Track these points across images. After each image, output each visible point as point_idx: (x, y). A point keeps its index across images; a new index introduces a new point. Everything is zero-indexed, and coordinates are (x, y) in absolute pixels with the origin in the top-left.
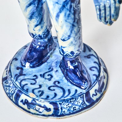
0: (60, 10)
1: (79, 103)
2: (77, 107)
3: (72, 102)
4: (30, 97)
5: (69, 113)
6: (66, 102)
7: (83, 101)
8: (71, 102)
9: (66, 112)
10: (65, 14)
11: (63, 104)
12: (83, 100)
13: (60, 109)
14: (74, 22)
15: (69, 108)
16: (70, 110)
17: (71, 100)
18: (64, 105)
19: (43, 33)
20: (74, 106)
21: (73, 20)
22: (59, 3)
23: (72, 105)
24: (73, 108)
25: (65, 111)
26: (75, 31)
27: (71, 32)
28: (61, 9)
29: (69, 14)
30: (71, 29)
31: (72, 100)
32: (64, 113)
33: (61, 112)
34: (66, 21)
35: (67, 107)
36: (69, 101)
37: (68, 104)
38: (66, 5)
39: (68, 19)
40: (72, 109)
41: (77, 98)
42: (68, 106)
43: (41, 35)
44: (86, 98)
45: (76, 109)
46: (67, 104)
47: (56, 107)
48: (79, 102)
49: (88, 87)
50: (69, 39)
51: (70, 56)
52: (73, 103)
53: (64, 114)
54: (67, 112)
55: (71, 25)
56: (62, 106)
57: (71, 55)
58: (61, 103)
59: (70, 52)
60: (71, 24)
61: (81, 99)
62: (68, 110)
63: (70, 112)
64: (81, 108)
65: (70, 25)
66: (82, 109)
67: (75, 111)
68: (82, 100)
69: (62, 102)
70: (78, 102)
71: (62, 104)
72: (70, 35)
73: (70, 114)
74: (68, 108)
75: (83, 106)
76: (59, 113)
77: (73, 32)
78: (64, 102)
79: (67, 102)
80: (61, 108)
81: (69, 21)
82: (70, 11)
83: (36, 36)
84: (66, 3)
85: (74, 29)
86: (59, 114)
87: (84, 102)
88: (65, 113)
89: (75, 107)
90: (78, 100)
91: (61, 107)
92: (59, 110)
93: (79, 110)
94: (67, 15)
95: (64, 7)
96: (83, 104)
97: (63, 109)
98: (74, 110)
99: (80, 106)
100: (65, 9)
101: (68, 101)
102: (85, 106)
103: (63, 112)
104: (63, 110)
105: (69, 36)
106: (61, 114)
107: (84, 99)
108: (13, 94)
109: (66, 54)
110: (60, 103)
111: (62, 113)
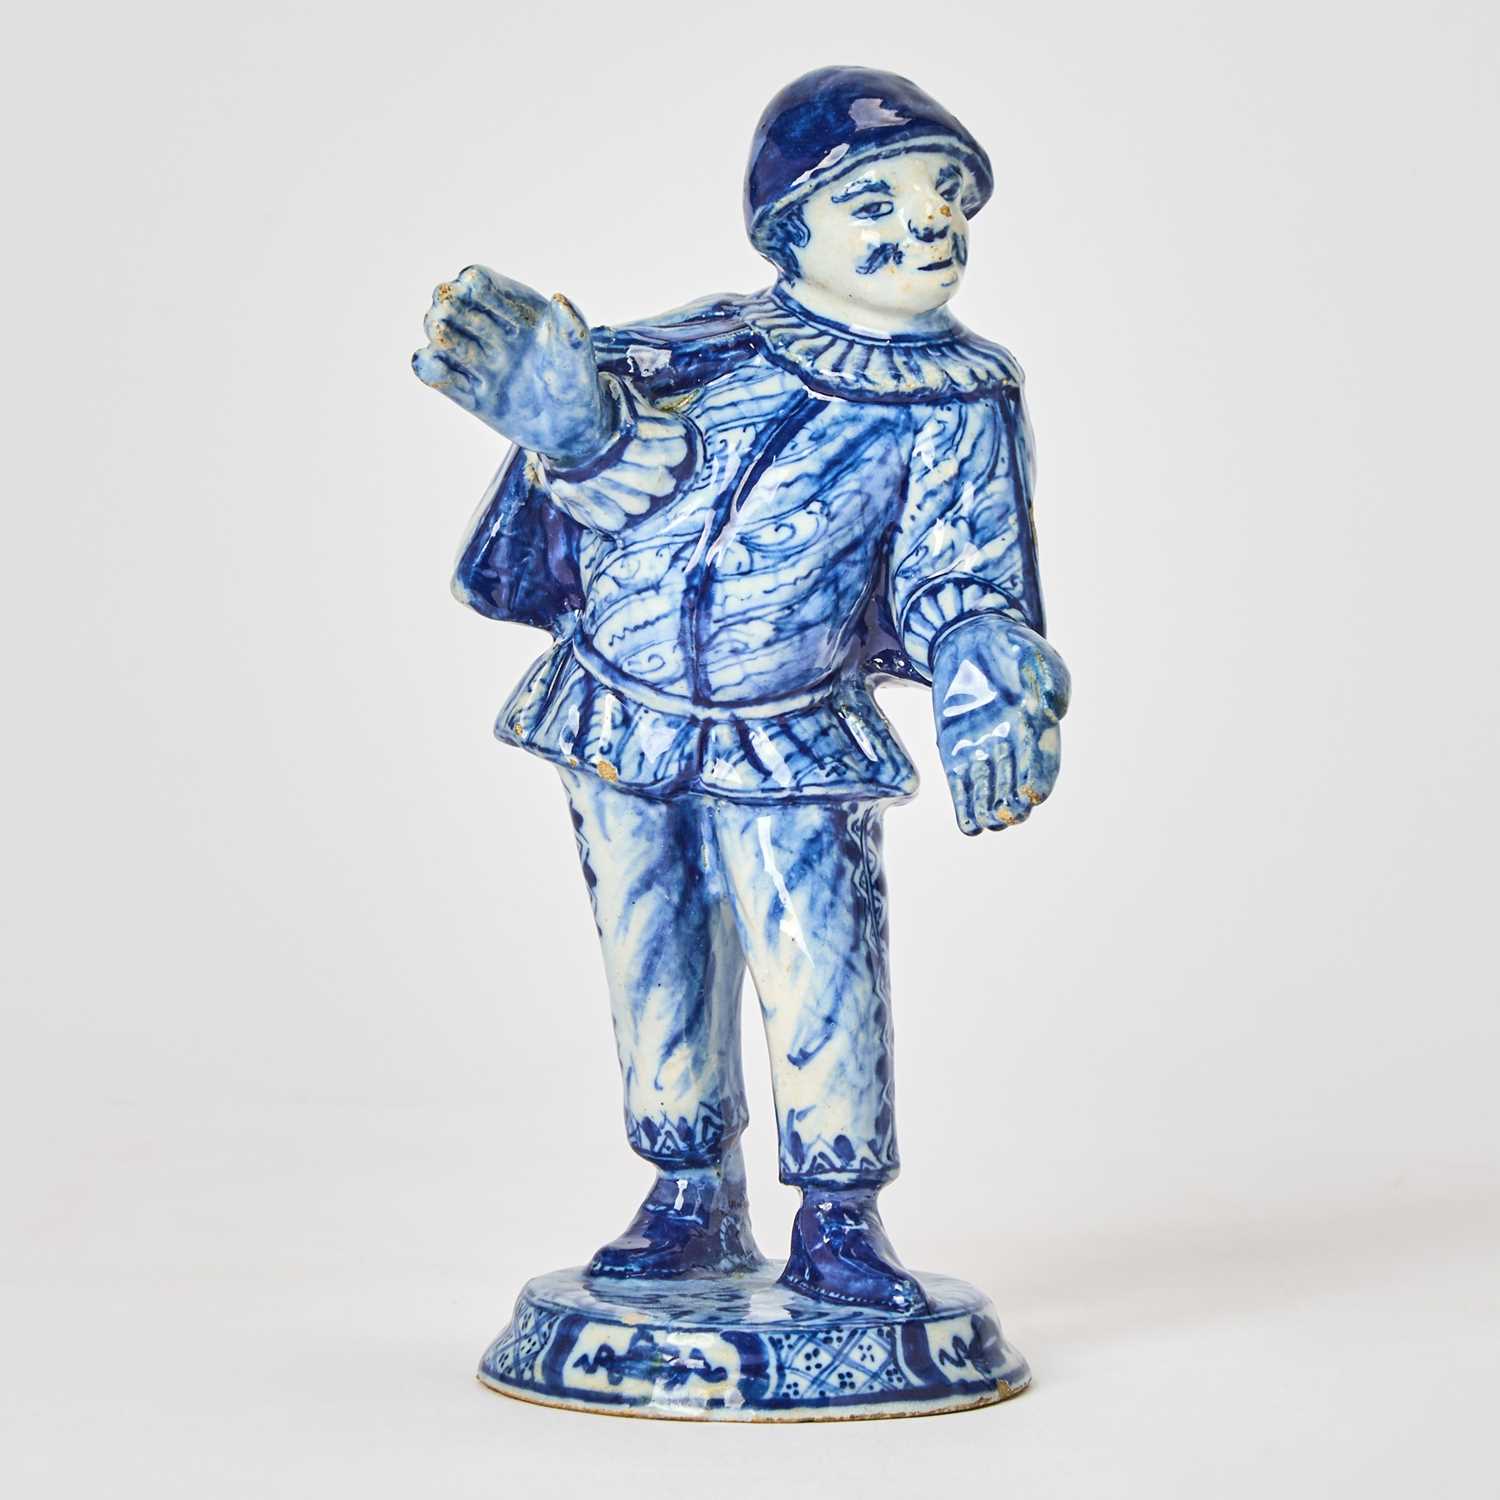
0: (790, 878)
1: (872, 1358)
2: (859, 1378)
3: (836, 1345)
4: (626, 1325)
5: (816, 1395)
6: (801, 1337)
7: (892, 1354)
8: (828, 1340)
9: (801, 1388)
10: (813, 901)
11: (790, 1347)
12: (889, 1347)
13: (772, 1371)
14: (855, 948)
15: (821, 1373)
16: (823, 1382)
17: (828, 1332)
18: (792, 1353)
19: (704, 1112)
20: (843, 1369)
21: (850, 940)
22: (784, 842)
23: (835, 1358)
24: (841, 1376)
25: (796, 1385)
26: (856, 1000)
27: (839, 997)
28: (793, 875)
29: (832, 905)
30: (839, 980)
31: (834, 1334)
32: (791, 1392)
33: (779, 1386)
34: (815, 934)
35: (808, 1368)
36: (821, 1336)
37: (816, 1353)
38: (815, 857)
39: (825, 926)
40: (834, 1380)
41: (860, 1331)
42: (814, 1362)
43: (691, 1123)
44: (904, 1346)
45: (852, 1385)
46: (810, 1348)
47: (752, 1359)
48: (868, 1354)
49: (917, 1306)
50: (828, 1038)
51: (834, 1169)
52: (839, 1352)
53: (792, 1397)
54: (806, 1389)
55: (840, 962)
56: (784, 1353)
57: (838, 1163)
58: (780, 1341)
59: (832, 1143)
60: (838, 953)
61: (880, 1341)
62: (813, 1382)
63: (822, 1393)
64: (877, 1387)
65: (834, 960)
66: (882, 1391)
67: (848, 1391)
68: (884, 1348)
69: (782, 1337)
70: (865, 1350)
71: (785, 1343)
72: (835, 1010)
73: (822, 1402)
74: (815, 1372)
75: (891, 1380)
76: (765, 1388)
77: (848, 998)
78: (794, 1338)
79: (809, 1340)
80: (781, 1368)
81: (830, 934)
82: (835, 890)
83: (669, 1134)
84: (817, 847)
85: (851, 987)
86: (768, 1395)
87: (897, 1364)
88: (796, 1393)
89: (849, 1375)
90: (865, 1341)
91: (779, 1359)
92: (767, 1377)
93: (868, 1391)
94: (819, 906)
95: (806, 867)
96: (889, 1373)
97: (787, 1372)
98: (843, 1385)
99: (875, 1376)
100: (809, 877)
101: (814, 1334)
102: (900, 1386)
103: (789, 1387)
104: (790, 1378)
105: (829, 1020)
106: (776, 1394)
107: (893, 1344)
108: (537, 1353)
109: (815, 1159)
110: (776, 1337)
111: (784, 1390)
